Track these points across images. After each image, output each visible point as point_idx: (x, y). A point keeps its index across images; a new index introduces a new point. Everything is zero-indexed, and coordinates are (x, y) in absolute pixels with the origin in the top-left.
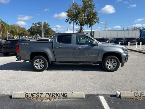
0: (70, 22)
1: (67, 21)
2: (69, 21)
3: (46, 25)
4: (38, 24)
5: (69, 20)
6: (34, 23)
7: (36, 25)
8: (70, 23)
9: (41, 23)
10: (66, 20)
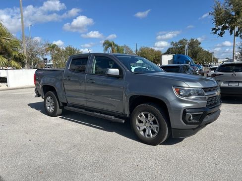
0: (221, 33)
1: (214, 31)
2: (219, 32)
3: (193, 44)
4: (181, 42)
5: (219, 29)
6: (173, 43)
7: (176, 44)
8: (221, 35)
9: (187, 41)
10: (214, 29)
